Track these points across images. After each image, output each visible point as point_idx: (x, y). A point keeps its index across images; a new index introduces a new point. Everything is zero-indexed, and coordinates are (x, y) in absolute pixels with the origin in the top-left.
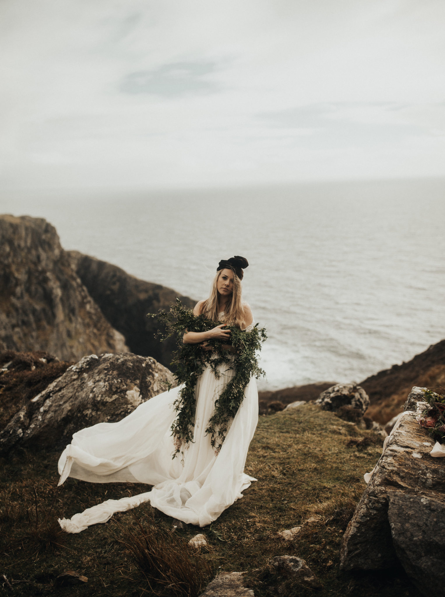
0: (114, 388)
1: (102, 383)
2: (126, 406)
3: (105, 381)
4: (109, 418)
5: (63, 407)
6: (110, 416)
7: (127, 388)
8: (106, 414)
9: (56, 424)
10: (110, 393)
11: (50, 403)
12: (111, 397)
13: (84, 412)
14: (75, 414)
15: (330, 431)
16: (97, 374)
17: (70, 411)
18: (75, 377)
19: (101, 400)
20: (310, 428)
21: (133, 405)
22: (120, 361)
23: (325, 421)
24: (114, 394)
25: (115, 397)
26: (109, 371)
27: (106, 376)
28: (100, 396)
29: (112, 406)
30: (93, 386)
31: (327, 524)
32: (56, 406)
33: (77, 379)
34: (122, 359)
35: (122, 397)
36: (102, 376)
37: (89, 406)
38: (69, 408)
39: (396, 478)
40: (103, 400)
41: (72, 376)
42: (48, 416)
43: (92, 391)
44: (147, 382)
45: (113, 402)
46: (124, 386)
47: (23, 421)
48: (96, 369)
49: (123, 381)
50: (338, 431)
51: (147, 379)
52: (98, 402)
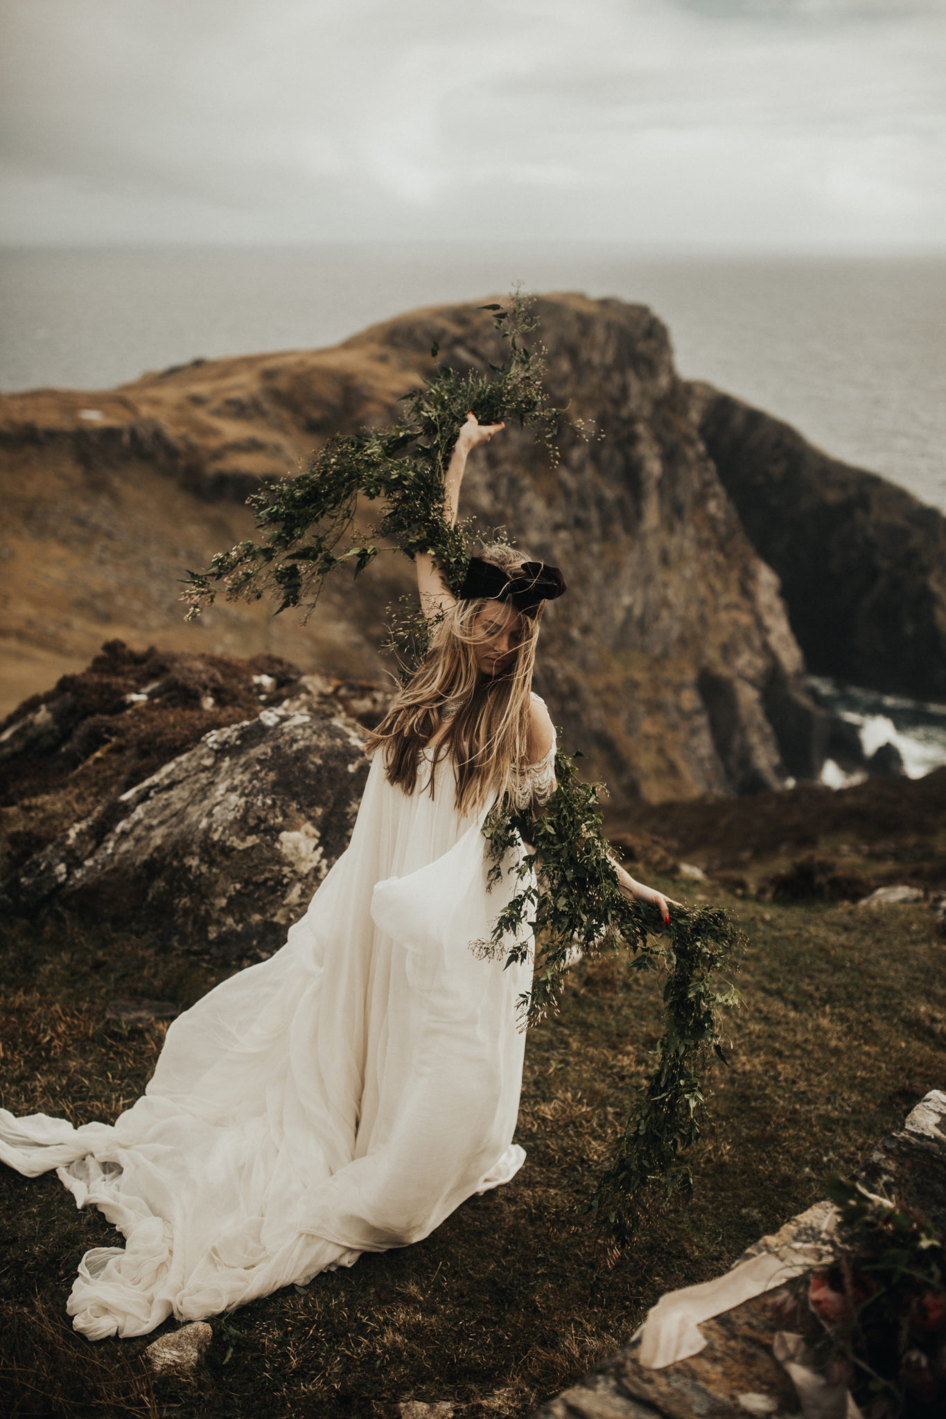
0: (253, 818)
1: (236, 798)
2: (277, 868)
3: (241, 796)
4: (238, 886)
5: (153, 834)
6: (240, 882)
7: (285, 823)
8: (232, 878)
10: (242, 829)
11: (141, 815)
12: (243, 840)
13: (185, 861)
14: (168, 859)
15: (902, 1020)
16: (241, 770)
17: (158, 849)
18: (206, 762)
19: (220, 840)
20: (850, 996)
21: (295, 868)
22: (295, 747)
23: (916, 979)
24: (250, 833)
25: (252, 840)
26: (261, 769)
27: (251, 781)
28: (221, 829)
29: (245, 861)
30: (220, 799)
32: (146, 827)
33: (207, 769)
34: (302, 743)
35: (268, 846)
36: (246, 777)
37: (195, 848)
40: (225, 842)
41: (202, 757)
42: (125, 847)
43: (210, 813)
44: (348, 814)
45: (247, 852)
46: (277, 817)
47: (70, 845)
48: (246, 755)
49: (279, 803)
50: (927, 1023)
51: (350, 805)
52: (214, 844)
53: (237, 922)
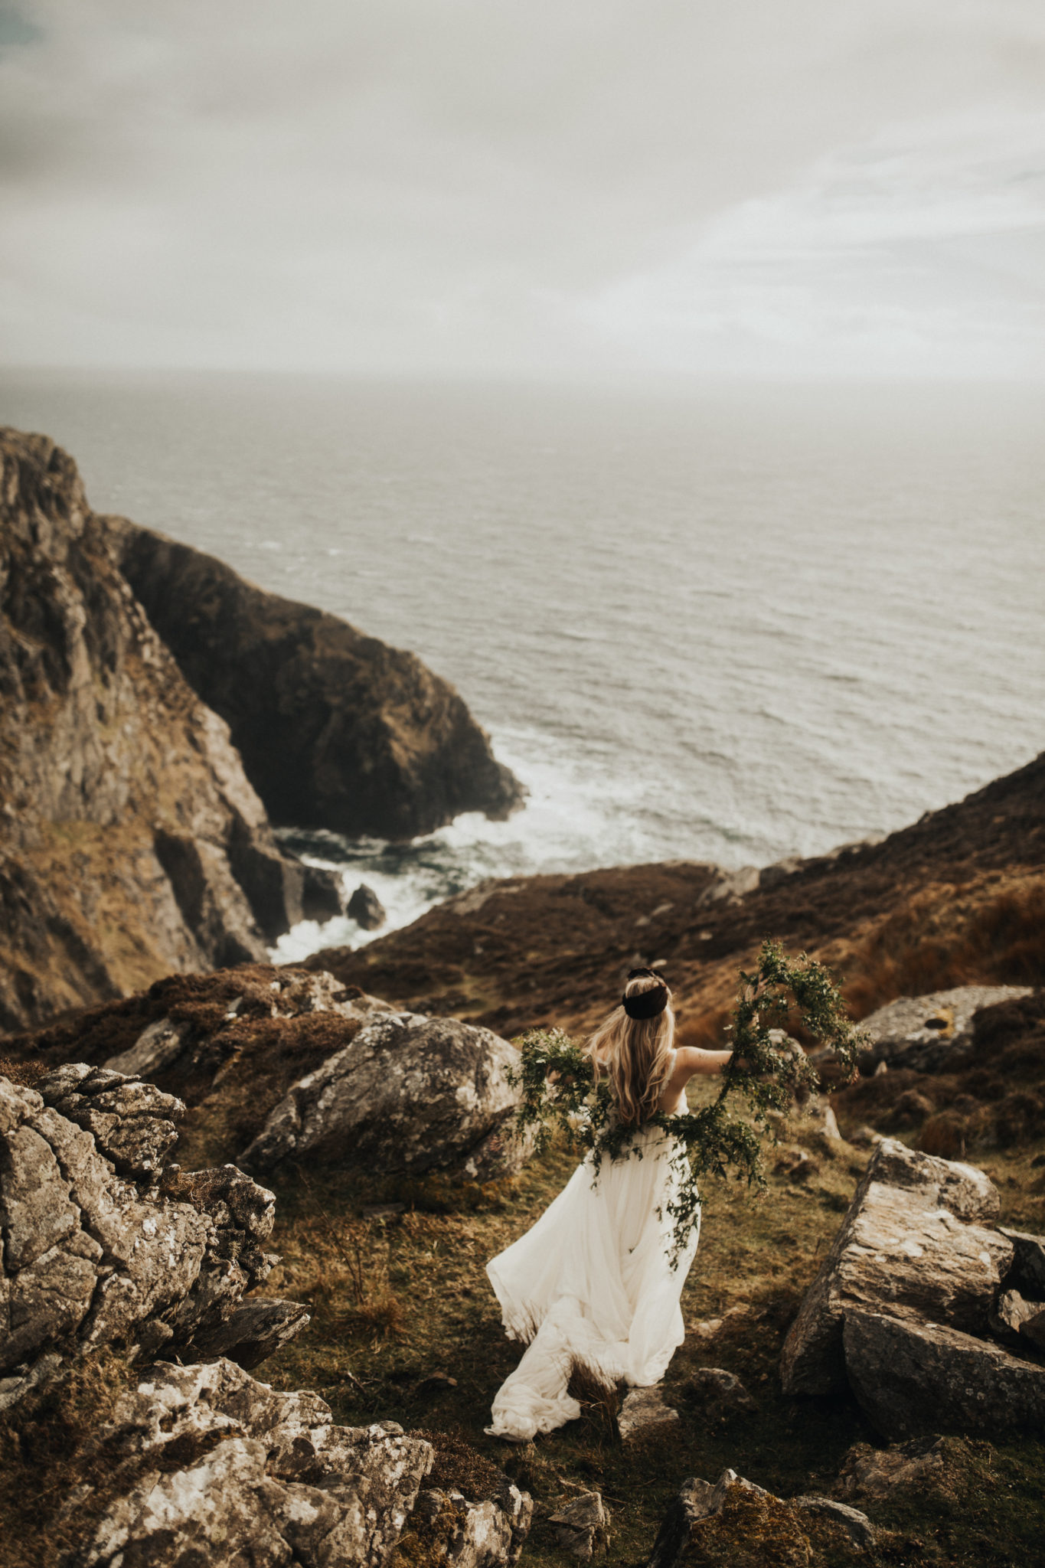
0: (438, 1083)
1: (418, 1074)
2: (454, 1110)
3: (422, 1071)
4: (428, 1126)
5: (358, 1105)
6: (429, 1123)
7: (457, 1083)
8: (424, 1122)
9: (346, 1130)
10: (431, 1091)
11: (334, 1096)
13: (391, 1117)
14: (376, 1118)
16: (407, 1056)
17: (369, 1113)
18: (369, 1054)
19: (418, 1100)
21: (465, 1108)
22: (443, 1037)
24: (436, 1093)
25: (439, 1097)
26: (427, 1054)
27: (423, 1062)
28: (416, 1093)
29: (434, 1110)
30: (404, 1076)
31: (758, 1321)
32: (345, 1102)
33: (373, 1058)
35: (448, 1098)
36: (416, 1060)
37: (399, 1108)
38: (368, 1109)
39: (854, 1290)
40: (421, 1100)
41: (364, 1052)
42: (334, 1117)
43: (404, 1086)
44: (483, 1071)
45: (436, 1105)
46: (452, 1080)
47: (294, 1122)
48: (405, 1047)
49: (451, 1072)
51: (483, 1066)
52: (415, 1104)
53: (426, 1147)
